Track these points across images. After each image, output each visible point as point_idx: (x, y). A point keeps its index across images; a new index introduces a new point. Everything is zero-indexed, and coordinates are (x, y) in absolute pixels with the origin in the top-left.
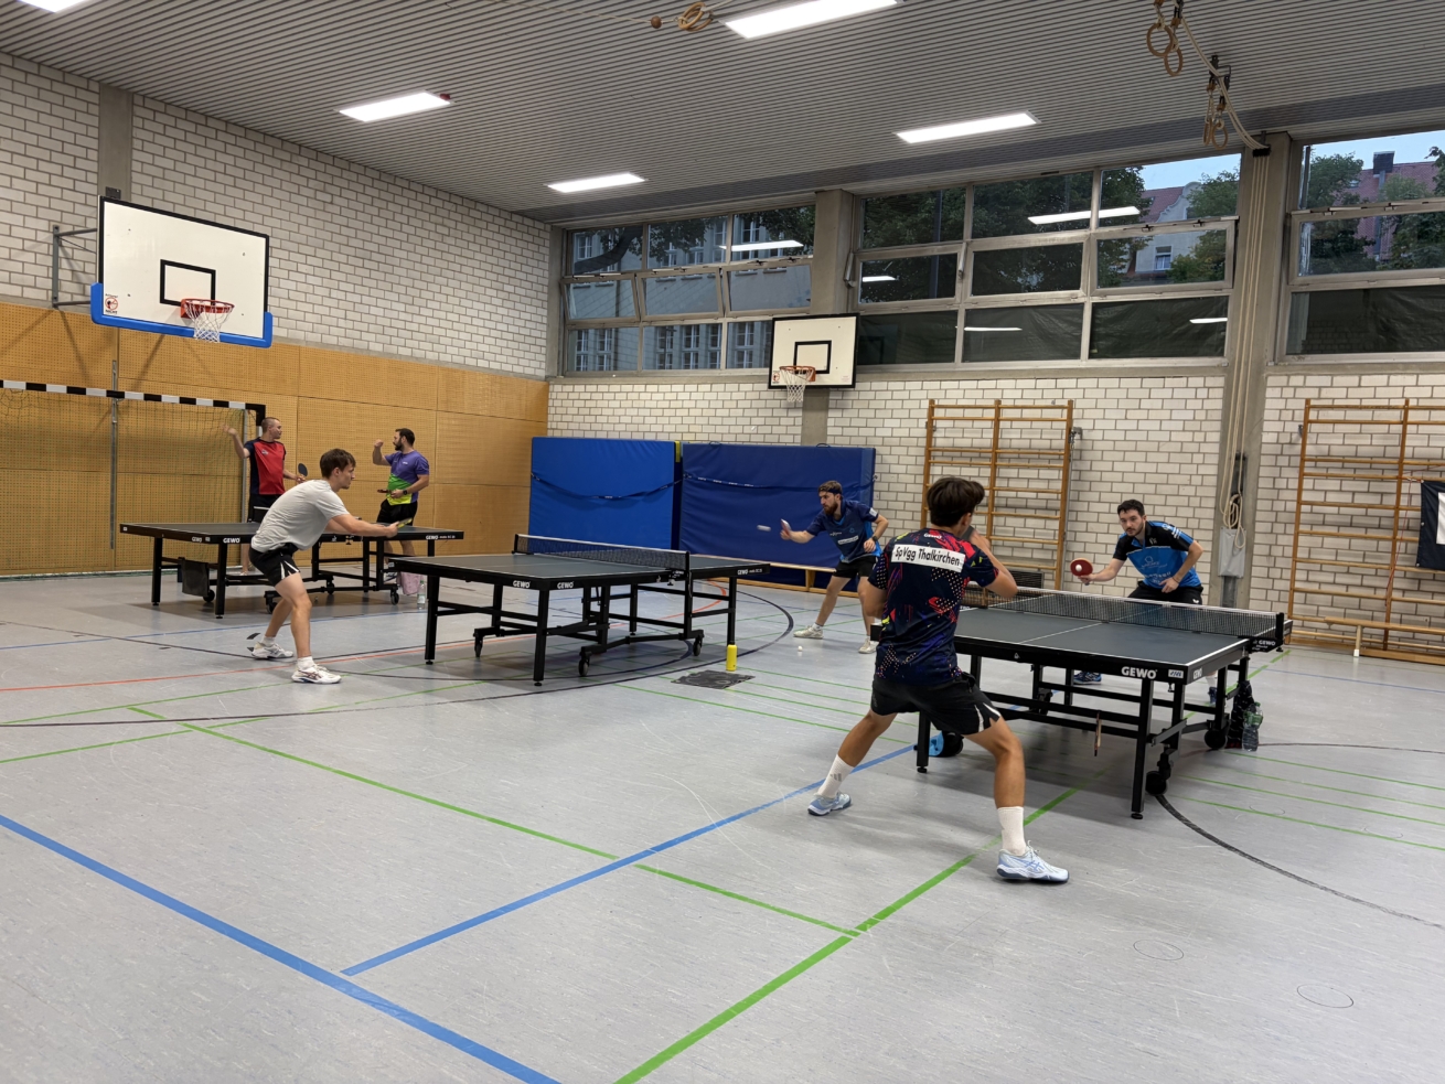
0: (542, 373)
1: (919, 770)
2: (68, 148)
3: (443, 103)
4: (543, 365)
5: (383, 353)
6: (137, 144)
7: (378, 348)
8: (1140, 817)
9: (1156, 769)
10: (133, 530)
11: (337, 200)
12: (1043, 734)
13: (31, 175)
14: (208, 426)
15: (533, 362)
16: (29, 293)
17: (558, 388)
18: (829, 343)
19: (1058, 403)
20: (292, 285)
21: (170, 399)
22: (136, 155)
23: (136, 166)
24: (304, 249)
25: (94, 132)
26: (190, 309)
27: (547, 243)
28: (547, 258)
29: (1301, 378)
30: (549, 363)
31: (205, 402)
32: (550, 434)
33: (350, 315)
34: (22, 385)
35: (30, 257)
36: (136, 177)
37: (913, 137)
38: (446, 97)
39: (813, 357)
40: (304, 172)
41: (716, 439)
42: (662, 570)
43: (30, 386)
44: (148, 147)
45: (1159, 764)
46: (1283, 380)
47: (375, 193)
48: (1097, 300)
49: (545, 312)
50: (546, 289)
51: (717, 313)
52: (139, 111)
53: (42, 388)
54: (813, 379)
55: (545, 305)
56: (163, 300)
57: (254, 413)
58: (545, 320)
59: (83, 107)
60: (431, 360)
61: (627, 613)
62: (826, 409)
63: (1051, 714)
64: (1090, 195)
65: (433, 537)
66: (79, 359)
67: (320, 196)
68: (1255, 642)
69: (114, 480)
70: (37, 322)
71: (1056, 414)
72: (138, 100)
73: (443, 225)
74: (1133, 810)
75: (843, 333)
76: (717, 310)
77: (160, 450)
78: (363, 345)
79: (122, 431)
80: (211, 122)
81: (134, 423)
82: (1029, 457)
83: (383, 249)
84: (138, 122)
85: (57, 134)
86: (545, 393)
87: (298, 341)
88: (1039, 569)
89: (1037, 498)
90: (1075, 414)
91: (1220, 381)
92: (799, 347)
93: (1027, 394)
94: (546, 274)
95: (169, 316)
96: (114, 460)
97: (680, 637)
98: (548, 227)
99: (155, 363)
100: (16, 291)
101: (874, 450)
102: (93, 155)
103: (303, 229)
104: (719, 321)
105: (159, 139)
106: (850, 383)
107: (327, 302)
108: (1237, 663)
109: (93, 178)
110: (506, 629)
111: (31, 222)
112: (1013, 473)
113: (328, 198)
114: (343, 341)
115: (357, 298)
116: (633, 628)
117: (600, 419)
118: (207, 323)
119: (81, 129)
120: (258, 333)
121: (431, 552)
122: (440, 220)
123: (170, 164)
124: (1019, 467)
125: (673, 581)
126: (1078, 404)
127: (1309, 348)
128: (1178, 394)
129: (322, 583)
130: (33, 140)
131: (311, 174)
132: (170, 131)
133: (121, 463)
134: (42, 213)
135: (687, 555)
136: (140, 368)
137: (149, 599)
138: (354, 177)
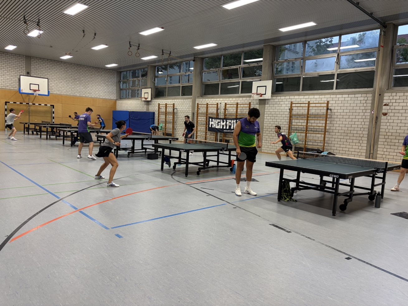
0: (115, 99)
2: (20, 66)
4: (115, 97)
5: (79, 96)
6: (32, 64)
7: (79, 95)
11: (69, 70)
13: (15, 71)
14: (44, 108)
15: (113, 97)
16: (15, 89)
17: (117, 101)
20: (61, 85)
21: (37, 104)
22: (32, 66)
23: (32, 68)
24: (62, 79)
25: (25, 63)
26: (35, 91)
27: (116, 74)
28: (116, 77)
30: (117, 97)
31: (43, 105)
32: (117, 110)
33: (72, 90)
34: (13, 103)
35: (15, 83)
36: (32, 70)
40: (62, 66)
43: (14, 103)
44: (34, 65)
47: (77, 68)
49: (116, 87)
50: (116, 83)
52: (32, 59)
53: (16, 103)
54: (146, 99)
55: (116, 86)
56: (30, 90)
57: (52, 106)
58: (116, 89)
59: (23, 60)
60: (90, 97)
66: (23, 98)
67: (66, 70)
69: (29, 117)
70: (16, 93)
72: (32, 58)
73: (92, 73)
77: (37, 112)
78: (75, 95)
79: (30, 109)
80: (45, 60)
81: (32, 108)
83: (79, 78)
84: (32, 61)
85: (19, 64)
86: (116, 102)
87: (62, 94)
94: (116, 80)
95: (31, 92)
96: (29, 114)
98: (116, 71)
99: (35, 99)
100: (13, 88)
101: (154, 112)
102: (25, 67)
103: (62, 76)
105: (36, 63)
106: (150, 100)
107: (68, 87)
109: (25, 70)
111: (15, 78)
113: (67, 70)
115: (74, 87)
117: (123, 107)
119: (23, 63)
120: (47, 94)
122: (91, 72)
123: (38, 67)
130: (15, 66)
131: (64, 66)
132: (37, 62)
134: (17, 76)
136: (33, 100)
138: (72, 66)
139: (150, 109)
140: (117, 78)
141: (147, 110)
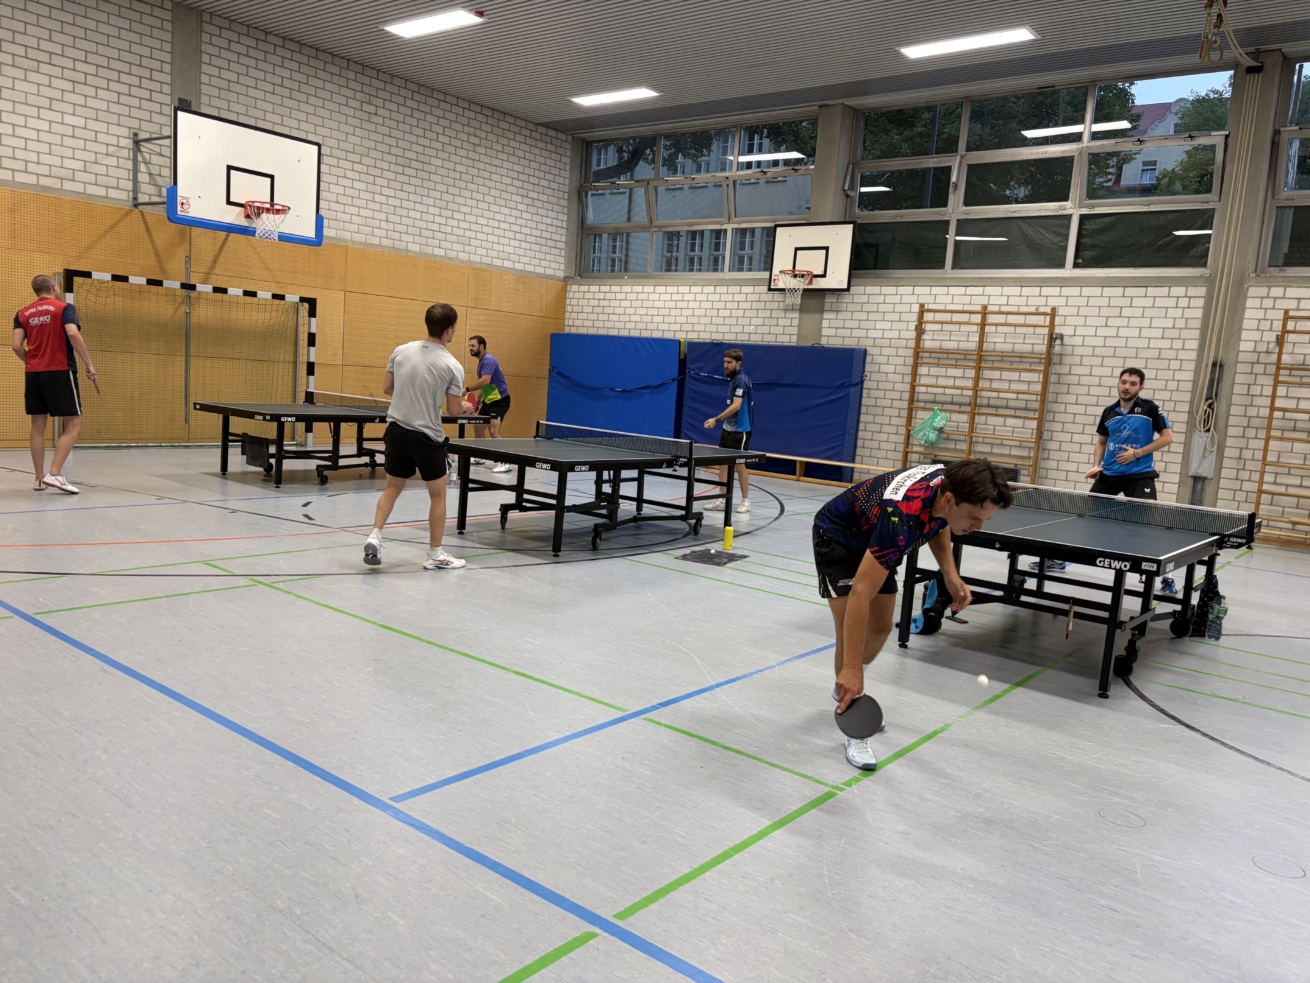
0: (561, 274)
1: (900, 646)
2: (145, 62)
3: (478, 20)
4: (562, 267)
5: (421, 254)
6: (205, 58)
7: (415, 248)
8: (1107, 697)
9: (1124, 653)
10: (205, 408)
11: (381, 111)
12: (1015, 617)
13: (114, 86)
14: (267, 316)
15: (555, 264)
16: (113, 194)
17: (575, 288)
18: (827, 249)
19: (1041, 310)
20: (340, 190)
21: (235, 291)
22: (205, 68)
23: (205, 79)
24: (351, 157)
25: (167, 47)
26: (253, 211)
27: (569, 153)
28: (568, 167)
29: (1281, 290)
30: (567, 266)
31: (264, 295)
32: (567, 330)
33: (392, 218)
34: (107, 277)
35: (113, 161)
36: (204, 89)
37: (915, 52)
38: (480, 14)
39: (811, 262)
40: (352, 85)
41: (718, 337)
42: (669, 457)
43: (115, 278)
44: (215, 61)
45: (1126, 649)
46: (1264, 291)
47: (414, 105)
48: (1085, 211)
49: (565, 218)
50: (566, 196)
51: (722, 219)
52: (207, 27)
53: (125, 279)
54: (810, 283)
55: (566, 210)
56: (229, 202)
57: (306, 305)
58: (565, 225)
59: (158, 23)
60: (462, 260)
61: (635, 495)
62: (822, 311)
63: (1024, 598)
64: (1084, 109)
65: (464, 421)
66: (157, 254)
67: (366, 107)
68: (1226, 539)
69: (187, 363)
70: (120, 220)
71: (1039, 320)
72: (206, 17)
73: (475, 135)
74: (1100, 690)
75: (841, 239)
76: (722, 217)
77: (226, 336)
78: (402, 245)
79: (194, 320)
80: (270, 38)
81: (205, 312)
82: (1013, 360)
83: (421, 158)
84: (206, 38)
85: (135, 48)
86: (562, 295)
87: (345, 240)
88: (1016, 465)
89: (1017, 399)
90: (1058, 320)
91: (1202, 291)
92: (799, 252)
93: (1012, 301)
94: (567, 181)
95: (233, 216)
96: (187, 346)
97: (683, 518)
98: (570, 138)
99: (222, 259)
100: (102, 192)
101: (866, 350)
102: (167, 68)
103: (351, 139)
104: (724, 227)
105: (224, 53)
106: (845, 286)
107: (371, 205)
108: (1206, 558)
109: (167, 89)
110: (528, 505)
111: (114, 129)
112: (996, 374)
113: (372, 109)
114: (385, 242)
115: (397, 202)
116: (639, 508)
117: (612, 317)
118: (267, 223)
119: (157, 44)
120: (311, 233)
121: (462, 435)
122: (472, 130)
123: (234, 77)
124: (1001, 369)
125: (677, 468)
126: (1061, 311)
127: (1290, 262)
128: (1159, 302)
129: (366, 459)
130: (114, 53)
131: (358, 87)
132: (234, 46)
133: (193, 349)
134: (124, 121)
135: (691, 444)
136: (208, 264)
137: (218, 469)
138: (396, 90)
139: (825, 332)
140: (571, 171)
141: (799, 335)
